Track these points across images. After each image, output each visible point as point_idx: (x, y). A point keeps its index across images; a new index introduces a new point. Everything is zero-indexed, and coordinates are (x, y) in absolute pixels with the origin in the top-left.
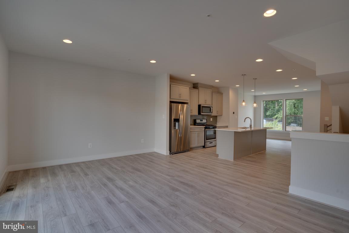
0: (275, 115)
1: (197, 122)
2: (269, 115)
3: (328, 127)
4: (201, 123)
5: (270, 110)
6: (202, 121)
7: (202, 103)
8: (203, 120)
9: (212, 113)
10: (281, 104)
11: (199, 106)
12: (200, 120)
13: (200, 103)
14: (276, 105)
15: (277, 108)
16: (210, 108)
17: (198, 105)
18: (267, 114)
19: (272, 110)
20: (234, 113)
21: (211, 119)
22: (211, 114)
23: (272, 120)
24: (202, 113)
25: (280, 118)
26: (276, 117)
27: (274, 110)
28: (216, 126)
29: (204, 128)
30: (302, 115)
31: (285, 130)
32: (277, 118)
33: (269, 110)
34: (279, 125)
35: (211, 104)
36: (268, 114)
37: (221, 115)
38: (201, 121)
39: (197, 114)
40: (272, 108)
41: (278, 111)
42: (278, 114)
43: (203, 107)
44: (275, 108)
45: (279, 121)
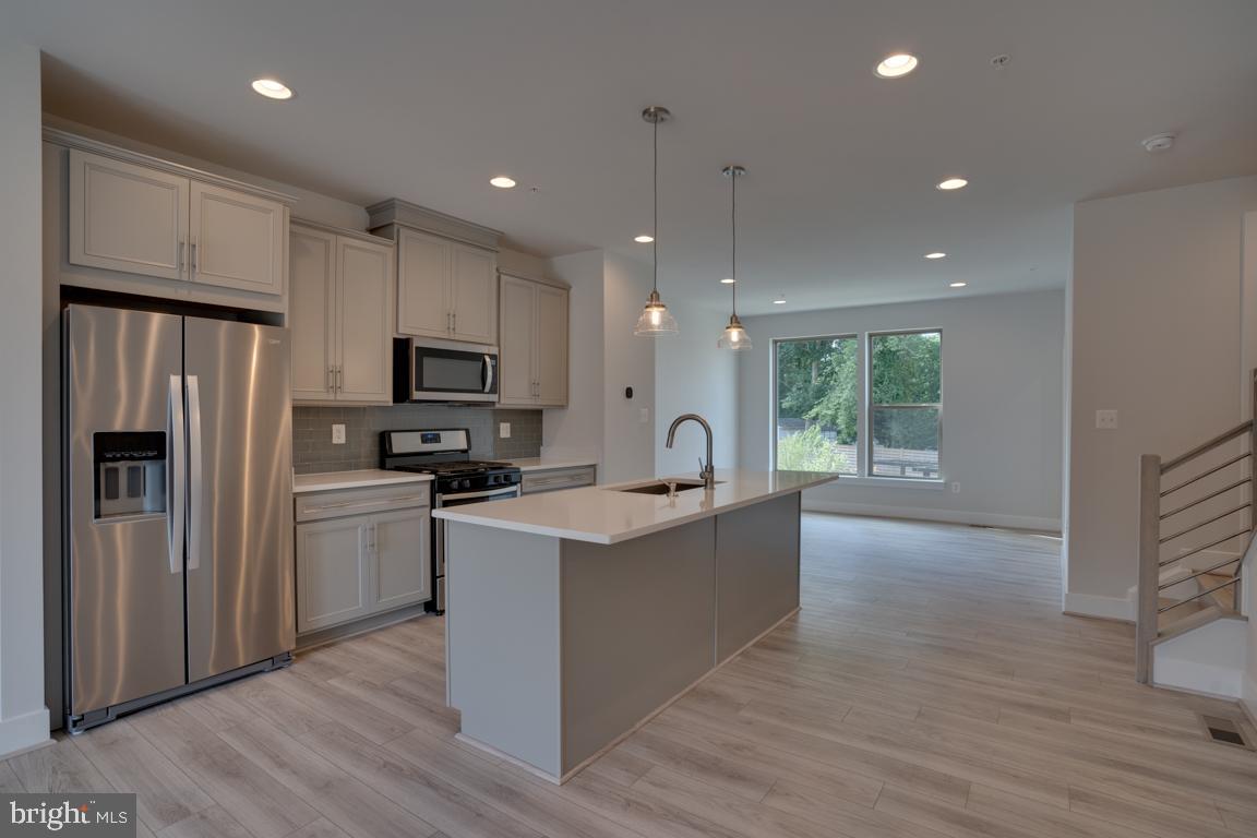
0: (811, 408)
1: (396, 450)
2: (791, 408)
3: (1164, 469)
4: (431, 453)
5: (794, 389)
6: (437, 439)
7: (425, 328)
8: (442, 434)
9: (494, 390)
10: (829, 368)
11: (401, 347)
12: (418, 435)
13: (405, 331)
14: (813, 374)
15: (816, 382)
16: (484, 363)
17: (396, 341)
18: (784, 406)
19: (800, 389)
20: (629, 393)
21: (505, 430)
22: (493, 398)
23: (801, 427)
24: (420, 388)
25: (828, 418)
26: (812, 413)
27: (806, 390)
28: (517, 470)
29: (427, 488)
30: (939, 406)
31: (870, 474)
32: (815, 419)
33: (790, 390)
34: (827, 444)
35: (494, 341)
36: (786, 404)
37: (563, 408)
38: (425, 440)
39: (386, 397)
40: (801, 384)
41: (821, 393)
42: (819, 403)
43: (425, 352)
44: (810, 382)
45: (824, 429)
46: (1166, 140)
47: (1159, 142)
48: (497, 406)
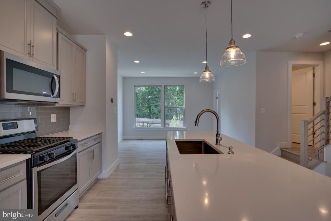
8: (19, 122)
16: (53, 78)
20: (112, 100)
21: (53, 118)
22: (58, 100)
28: (77, 141)
29: (24, 166)
31: (165, 127)
35: (55, 68)
37: (82, 106)
38: (5, 127)
46: (302, 35)
47: (301, 35)
48: (56, 105)
